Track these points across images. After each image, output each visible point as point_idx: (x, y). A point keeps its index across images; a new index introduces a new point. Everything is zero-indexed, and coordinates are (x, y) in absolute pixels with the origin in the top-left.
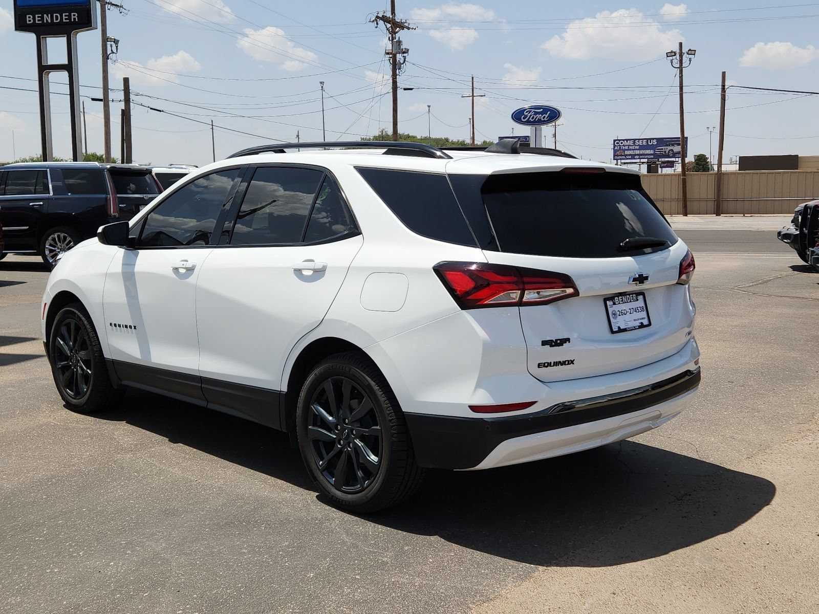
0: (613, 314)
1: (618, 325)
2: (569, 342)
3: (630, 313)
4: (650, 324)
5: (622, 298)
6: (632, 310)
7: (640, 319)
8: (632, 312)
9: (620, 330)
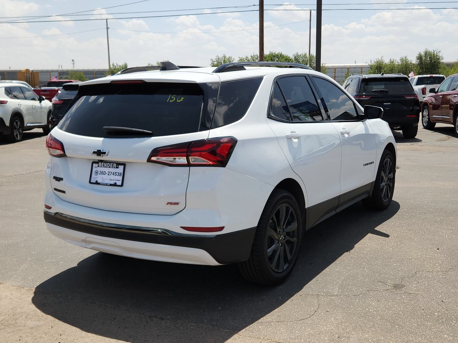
0: (96, 172)
1: (97, 180)
2: (62, 180)
3: (108, 175)
4: (122, 185)
5: (104, 164)
6: (110, 173)
7: (115, 180)
8: (110, 174)
9: (97, 183)
